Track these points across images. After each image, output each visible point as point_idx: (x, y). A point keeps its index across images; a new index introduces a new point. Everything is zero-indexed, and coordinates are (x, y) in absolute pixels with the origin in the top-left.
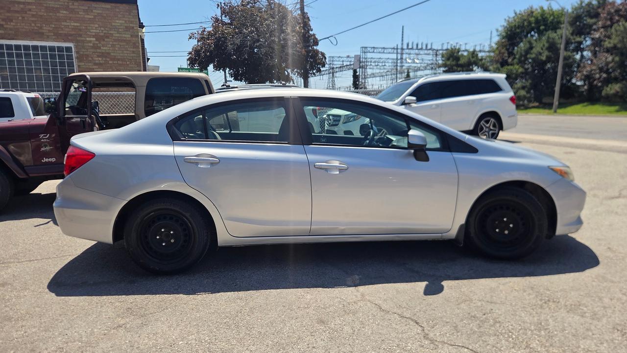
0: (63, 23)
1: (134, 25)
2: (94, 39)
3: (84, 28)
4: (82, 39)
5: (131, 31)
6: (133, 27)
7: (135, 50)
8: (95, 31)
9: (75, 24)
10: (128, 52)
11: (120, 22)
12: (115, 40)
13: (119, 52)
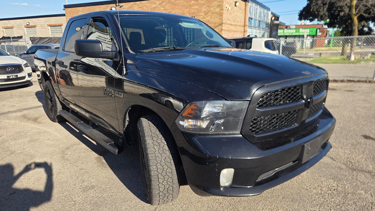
0: (192, 7)
1: (222, 4)
2: (203, 14)
3: (200, 8)
4: (199, 14)
5: (220, 7)
6: (221, 5)
7: (221, 17)
8: (204, 9)
9: (197, 7)
10: (218, 19)
11: (216, 2)
12: (212, 13)
13: (214, 19)
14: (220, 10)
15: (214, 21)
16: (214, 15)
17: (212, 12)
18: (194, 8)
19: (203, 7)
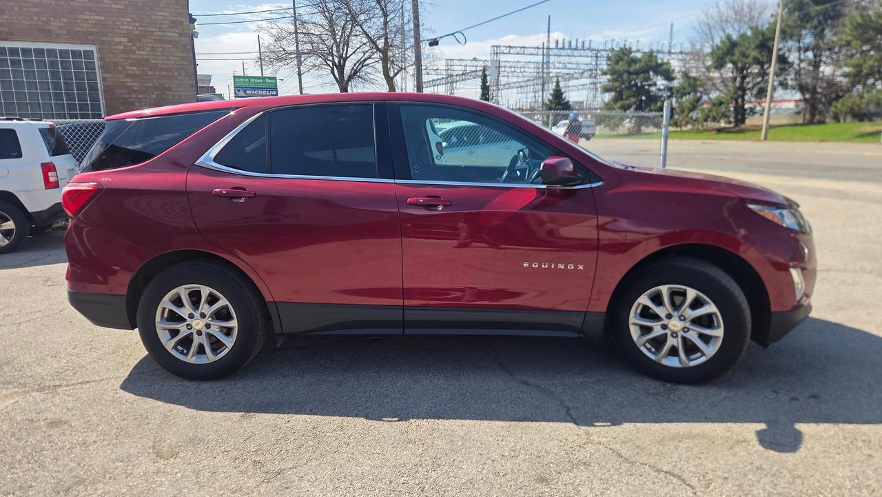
14: (180, 35)
15: (166, 62)
16: (164, 48)
17: (154, 38)
18: (88, 20)
19: (123, 19)
